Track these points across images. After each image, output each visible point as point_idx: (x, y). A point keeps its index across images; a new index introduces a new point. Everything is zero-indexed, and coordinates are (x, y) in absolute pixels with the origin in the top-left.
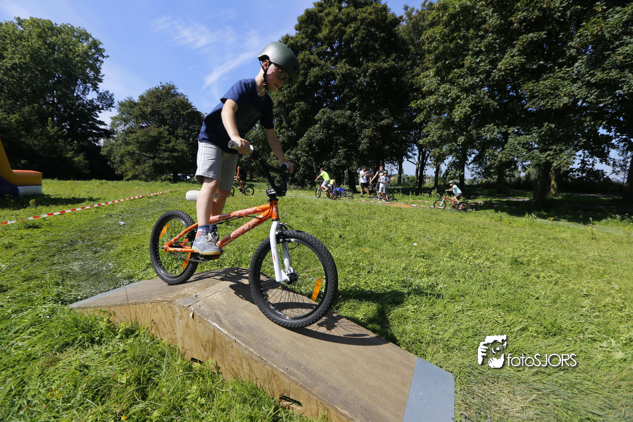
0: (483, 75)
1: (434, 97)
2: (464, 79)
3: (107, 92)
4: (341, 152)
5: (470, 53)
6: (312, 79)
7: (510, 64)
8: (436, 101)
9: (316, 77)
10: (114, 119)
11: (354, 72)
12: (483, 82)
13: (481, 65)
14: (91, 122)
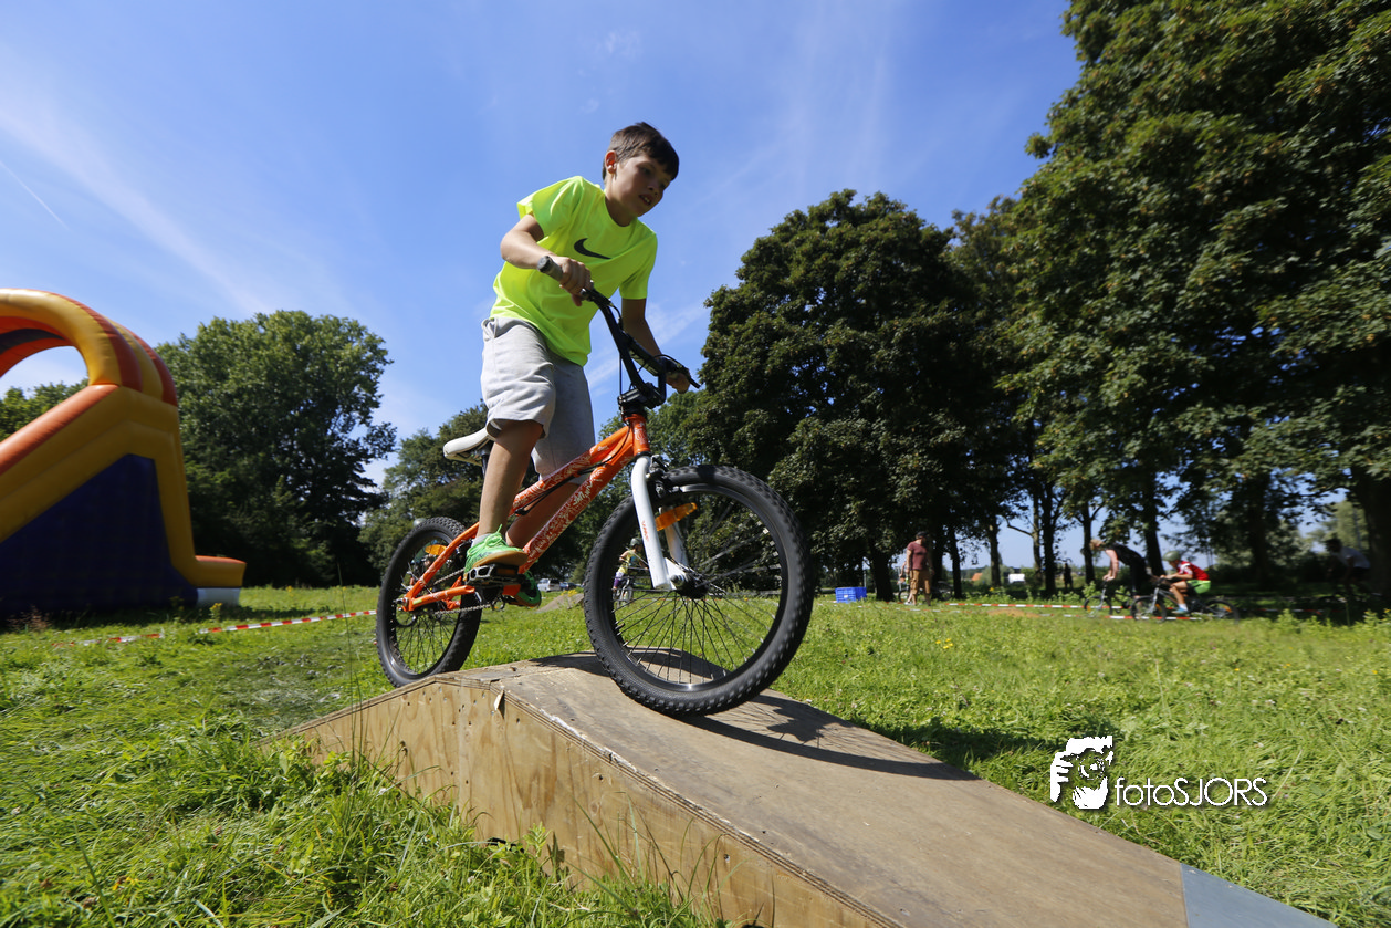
0: (1157, 303)
1: (1051, 363)
2: (1114, 318)
3: (386, 425)
4: (852, 507)
5: (1116, 265)
6: (777, 362)
7: (1214, 271)
8: (1058, 370)
9: (786, 357)
10: (391, 472)
11: (864, 340)
12: (1160, 319)
13: (1146, 285)
14: (349, 482)
